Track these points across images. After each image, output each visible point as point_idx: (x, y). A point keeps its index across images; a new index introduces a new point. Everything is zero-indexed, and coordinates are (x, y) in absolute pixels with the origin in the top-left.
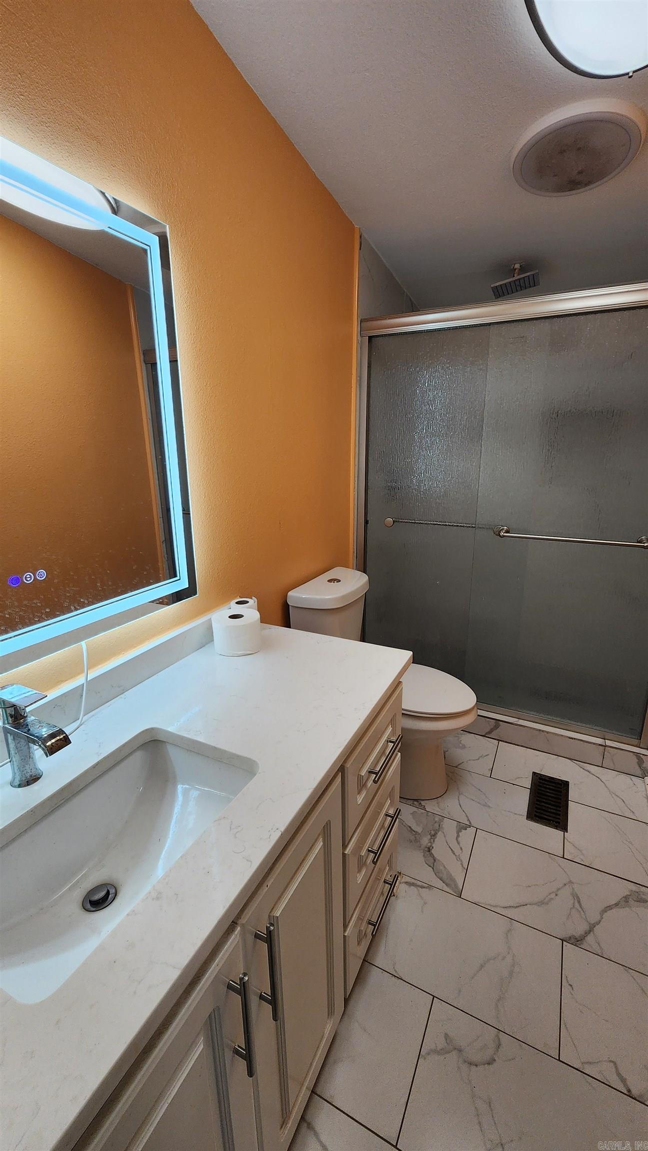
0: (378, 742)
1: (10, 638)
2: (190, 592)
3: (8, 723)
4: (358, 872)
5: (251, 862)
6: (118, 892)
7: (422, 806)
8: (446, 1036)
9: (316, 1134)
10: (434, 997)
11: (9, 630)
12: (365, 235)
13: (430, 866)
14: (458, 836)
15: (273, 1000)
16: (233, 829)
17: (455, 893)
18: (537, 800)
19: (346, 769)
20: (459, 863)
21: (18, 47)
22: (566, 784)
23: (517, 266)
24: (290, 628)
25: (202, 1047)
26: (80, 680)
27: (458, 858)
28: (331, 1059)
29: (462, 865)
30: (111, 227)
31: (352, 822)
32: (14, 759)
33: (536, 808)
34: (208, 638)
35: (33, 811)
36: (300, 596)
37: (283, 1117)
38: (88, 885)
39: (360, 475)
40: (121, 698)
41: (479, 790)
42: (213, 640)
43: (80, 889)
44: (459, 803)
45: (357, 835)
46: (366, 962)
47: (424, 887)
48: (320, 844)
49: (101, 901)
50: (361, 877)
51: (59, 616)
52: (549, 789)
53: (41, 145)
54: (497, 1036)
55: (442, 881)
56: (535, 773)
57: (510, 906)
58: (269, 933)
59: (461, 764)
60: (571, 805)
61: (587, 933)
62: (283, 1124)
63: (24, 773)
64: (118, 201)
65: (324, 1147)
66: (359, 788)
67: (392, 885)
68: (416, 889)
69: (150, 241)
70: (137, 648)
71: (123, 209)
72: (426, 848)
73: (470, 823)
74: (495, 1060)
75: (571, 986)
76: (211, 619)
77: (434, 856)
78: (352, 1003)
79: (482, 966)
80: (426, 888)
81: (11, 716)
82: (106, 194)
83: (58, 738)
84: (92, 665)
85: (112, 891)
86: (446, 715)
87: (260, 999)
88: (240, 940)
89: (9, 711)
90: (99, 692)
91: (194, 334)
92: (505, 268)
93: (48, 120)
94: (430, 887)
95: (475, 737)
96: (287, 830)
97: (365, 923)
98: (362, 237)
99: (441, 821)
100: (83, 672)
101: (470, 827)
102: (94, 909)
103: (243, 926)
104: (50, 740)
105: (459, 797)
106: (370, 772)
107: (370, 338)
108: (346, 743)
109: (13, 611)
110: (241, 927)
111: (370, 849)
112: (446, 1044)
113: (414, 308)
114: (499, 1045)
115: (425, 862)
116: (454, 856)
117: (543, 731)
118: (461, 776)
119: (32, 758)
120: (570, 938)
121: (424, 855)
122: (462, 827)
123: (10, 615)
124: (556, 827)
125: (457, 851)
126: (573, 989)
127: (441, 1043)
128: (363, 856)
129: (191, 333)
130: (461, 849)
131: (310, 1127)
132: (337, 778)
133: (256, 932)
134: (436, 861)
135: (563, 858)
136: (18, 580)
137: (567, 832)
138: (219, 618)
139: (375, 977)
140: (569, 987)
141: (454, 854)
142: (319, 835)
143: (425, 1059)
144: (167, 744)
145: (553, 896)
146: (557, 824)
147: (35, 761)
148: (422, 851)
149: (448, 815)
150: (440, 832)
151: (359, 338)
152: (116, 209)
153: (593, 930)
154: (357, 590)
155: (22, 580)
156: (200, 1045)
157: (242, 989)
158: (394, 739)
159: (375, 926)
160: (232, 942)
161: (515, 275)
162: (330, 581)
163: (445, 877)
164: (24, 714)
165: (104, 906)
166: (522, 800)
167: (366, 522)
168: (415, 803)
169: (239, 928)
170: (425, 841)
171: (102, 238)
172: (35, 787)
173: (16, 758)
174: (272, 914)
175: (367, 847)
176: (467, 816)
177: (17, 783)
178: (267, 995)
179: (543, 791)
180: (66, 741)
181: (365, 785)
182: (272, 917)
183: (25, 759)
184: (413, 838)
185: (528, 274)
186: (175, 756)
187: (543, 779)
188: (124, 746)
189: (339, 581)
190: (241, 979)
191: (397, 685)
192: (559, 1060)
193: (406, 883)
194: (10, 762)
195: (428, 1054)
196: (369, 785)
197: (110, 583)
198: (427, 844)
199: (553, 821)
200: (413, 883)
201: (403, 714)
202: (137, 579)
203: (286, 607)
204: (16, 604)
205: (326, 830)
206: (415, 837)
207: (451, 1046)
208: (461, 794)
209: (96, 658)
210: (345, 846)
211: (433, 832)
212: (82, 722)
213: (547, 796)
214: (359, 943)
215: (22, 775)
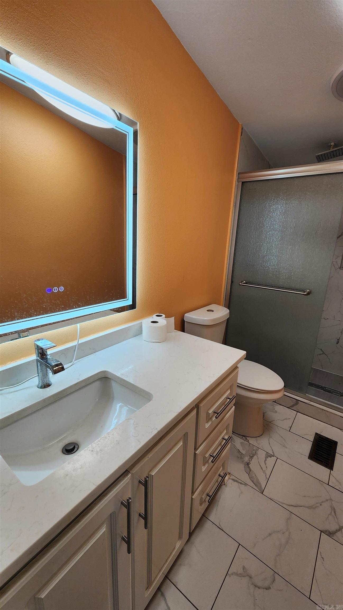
0: (220, 397)
1: (45, 317)
2: (133, 306)
3: (39, 357)
4: (203, 466)
5: (140, 442)
6: (79, 448)
7: (247, 440)
8: (244, 568)
9: (165, 599)
10: (240, 544)
11: (44, 313)
12: (244, 128)
13: (247, 473)
14: (266, 460)
15: (145, 517)
16: (135, 425)
17: (260, 491)
18: (316, 449)
19: (200, 407)
20: (264, 475)
21: (75, 40)
22: (335, 443)
23: (332, 144)
24: (184, 332)
25: (105, 530)
26: (75, 343)
27: (264, 472)
28: (178, 563)
29: (266, 476)
30: (117, 126)
31: (201, 437)
32: (40, 375)
33: (315, 453)
34: (139, 332)
35: (44, 400)
36: (191, 316)
37: (148, 584)
38: (66, 442)
39: (231, 255)
40: (94, 355)
41: (282, 437)
42: (142, 334)
43: (62, 443)
44: (269, 442)
45: (204, 445)
46: (204, 516)
47: (242, 484)
48: (181, 444)
49: (70, 450)
50: (205, 468)
51: (68, 310)
52: (325, 444)
53: (81, 85)
54: (274, 575)
55: (253, 482)
56: (317, 433)
57: (291, 505)
58: (146, 481)
59: (273, 421)
60: (337, 455)
61: (337, 531)
62: (148, 588)
63: (43, 382)
64: (121, 114)
65: (169, 608)
66: (207, 419)
67: (223, 477)
68: (237, 484)
69: (129, 131)
70: (104, 331)
71: (123, 118)
72: (246, 463)
73: (274, 455)
74: (270, 588)
75: (323, 558)
76: (142, 322)
77: (250, 468)
78: (193, 537)
79: (270, 534)
80: (243, 484)
81: (40, 354)
82: (115, 111)
83: (59, 367)
84: (81, 337)
85: (76, 447)
86: (261, 390)
87: (139, 516)
88: (130, 482)
89: (40, 351)
90: (83, 350)
91: (147, 177)
92: (325, 144)
93: (86, 73)
94: (246, 484)
95: (283, 407)
96: (161, 431)
97: (205, 494)
98: (243, 129)
99: (257, 450)
100: (76, 339)
101: (273, 456)
102: (67, 454)
103: (132, 474)
104: (55, 367)
105: (269, 439)
106: (214, 412)
107: (243, 183)
108: (200, 393)
109: (47, 304)
110: (131, 475)
111: (211, 454)
112: (243, 572)
113: (270, 167)
114: (274, 580)
115: (245, 470)
116: (262, 471)
117: (325, 410)
118: (272, 428)
119: (48, 375)
120: (326, 531)
121: (244, 467)
122: (269, 456)
123: (45, 306)
124: (326, 467)
125: (264, 468)
126: (324, 560)
127: (240, 571)
128: (206, 457)
129: (145, 177)
130: (267, 467)
131: (163, 595)
132: (194, 410)
133: (140, 480)
134: (251, 471)
135: (328, 484)
136: (50, 290)
137: (333, 470)
138: (146, 322)
139: (208, 525)
140: (322, 559)
141: (262, 469)
142: (181, 439)
143: (230, 576)
144: (111, 380)
145: (318, 505)
146: (327, 465)
147: (49, 377)
148: (244, 464)
149: (262, 447)
150: (256, 456)
151: (237, 183)
152: (120, 118)
153: (342, 530)
154: (222, 316)
155: (53, 290)
156: (104, 528)
157: (128, 505)
158: (231, 397)
159: (210, 497)
160: (126, 481)
161: (331, 149)
162: (208, 311)
163: (255, 481)
164: (46, 353)
165: (71, 453)
166: (307, 447)
167: (232, 282)
168: (244, 437)
169: (130, 475)
170: (246, 459)
171: (112, 132)
172: (48, 389)
173: (40, 374)
174: (150, 473)
175: (209, 453)
176: (272, 450)
177: (40, 386)
178: (142, 514)
179: (321, 444)
180: (63, 369)
181: (211, 418)
182: (150, 475)
183: (44, 375)
184: (240, 456)
185: (338, 148)
186: (115, 387)
187: (321, 438)
188: (91, 377)
189: (213, 311)
190: (128, 500)
191: (235, 368)
192: (309, 598)
193: (233, 479)
194: (38, 376)
195: (232, 574)
196: (213, 420)
197: (93, 297)
198: (247, 461)
199: (325, 463)
200: (236, 480)
201: (237, 386)
202: (107, 297)
203: (183, 322)
204: (49, 301)
205: (185, 437)
206: (241, 456)
207: (245, 574)
208: (271, 437)
209: (84, 333)
210: (196, 449)
211: (251, 455)
212: (74, 363)
213: (323, 447)
214: (201, 504)
215: (42, 383)
